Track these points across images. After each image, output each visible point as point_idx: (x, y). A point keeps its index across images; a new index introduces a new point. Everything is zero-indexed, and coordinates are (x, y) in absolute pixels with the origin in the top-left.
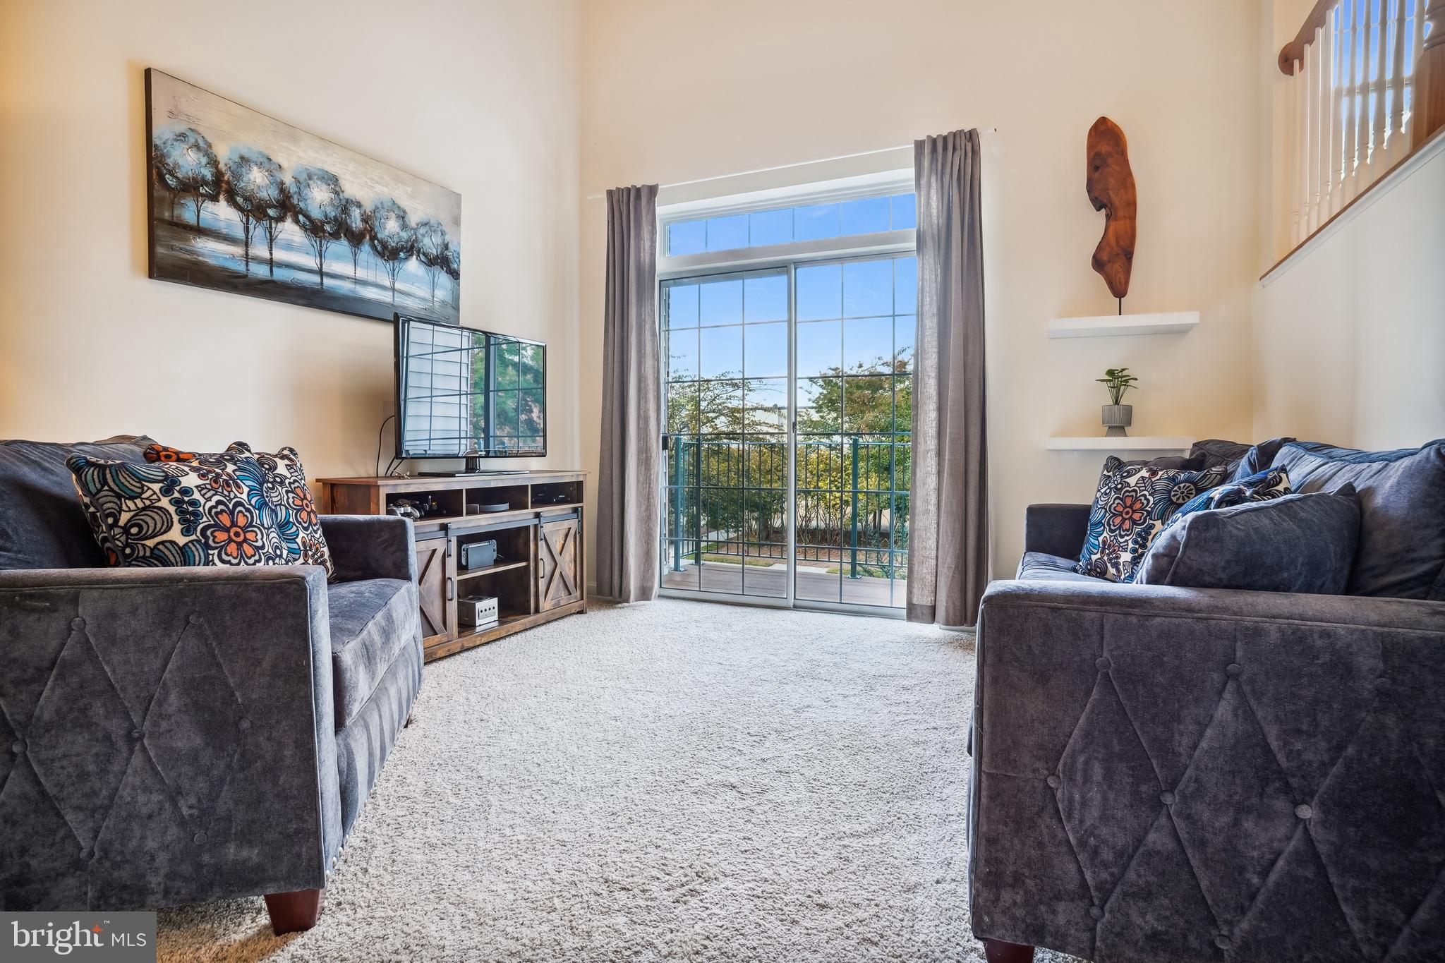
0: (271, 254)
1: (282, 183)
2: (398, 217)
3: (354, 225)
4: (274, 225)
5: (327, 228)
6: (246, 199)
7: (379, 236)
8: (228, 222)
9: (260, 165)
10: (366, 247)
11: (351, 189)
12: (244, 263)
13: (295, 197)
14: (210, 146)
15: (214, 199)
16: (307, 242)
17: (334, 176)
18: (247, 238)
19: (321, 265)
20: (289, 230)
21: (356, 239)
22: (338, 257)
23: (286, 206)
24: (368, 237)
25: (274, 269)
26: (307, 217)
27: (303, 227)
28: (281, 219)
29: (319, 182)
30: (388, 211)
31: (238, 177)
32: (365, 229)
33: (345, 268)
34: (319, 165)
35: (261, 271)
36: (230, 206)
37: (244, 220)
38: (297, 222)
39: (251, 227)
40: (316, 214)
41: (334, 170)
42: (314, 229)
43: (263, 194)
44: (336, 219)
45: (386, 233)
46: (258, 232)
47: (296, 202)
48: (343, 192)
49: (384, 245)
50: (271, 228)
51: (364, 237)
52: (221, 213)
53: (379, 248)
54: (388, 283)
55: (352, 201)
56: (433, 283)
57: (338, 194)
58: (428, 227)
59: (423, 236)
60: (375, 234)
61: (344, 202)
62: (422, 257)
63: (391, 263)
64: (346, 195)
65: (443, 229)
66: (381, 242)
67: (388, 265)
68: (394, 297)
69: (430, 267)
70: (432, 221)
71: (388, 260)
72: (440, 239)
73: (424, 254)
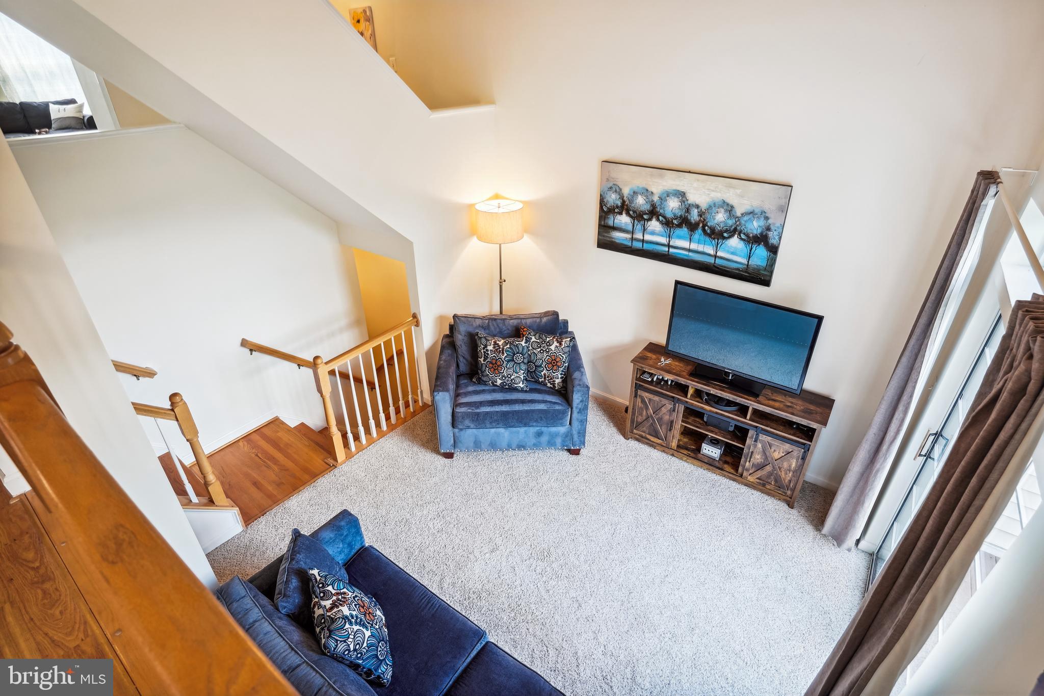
0: (643, 237)
1: (653, 201)
2: (726, 211)
3: (692, 219)
4: (646, 223)
5: (675, 222)
6: (634, 212)
7: (709, 224)
8: (626, 223)
9: (642, 194)
10: (700, 231)
11: (693, 198)
12: (631, 241)
13: (659, 207)
14: (621, 190)
15: (621, 213)
16: (662, 230)
17: (682, 192)
18: (633, 230)
19: (669, 241)
20: (654, 225)
21: (693, 227)
22: (680, 237)
23: (653, 213)
24: (701, 225)
25: (644, 244)
26: (664, 217)
27: (661, 223)
28: (650, 219)
29: (673, 197)
30: (718, 208)
31: (631, 201)
32: (700, 220)
33: (685, 244)
34: (675, 188)
35: (638, 245)
36: (627, 216)
37: (633, 222)
38: (658, 220)
39: (635, 225)
40: (669, 215)
41: (682, 189)
42: (668, 223)
43: (643, 209)
44: (681, 216)
45: (716, 221)
46: (639, 227)
47: (658, 210)
48: (688, 200)
49: (713, 230)
50: (644, 224)
51: (699, 225)
52: (623, 220)
53: (709, 231)
54: (712, 252)
55: (693, 205)
56: (750, 253)
57: (684, 202)
58: (751, 215)
59: (746, 222)
60: (707, 223)
61: (687, 206)
62: (743, 236)
63: (716, 240)
64: (689, 202)
65: (767, 215)
66: (710, 228)
67: (713, 241)
68: (715, 260)
69: (749, 242)
70: (756, 211)
71: (714, 239)
72: (762, 222)
73: (744, 234)
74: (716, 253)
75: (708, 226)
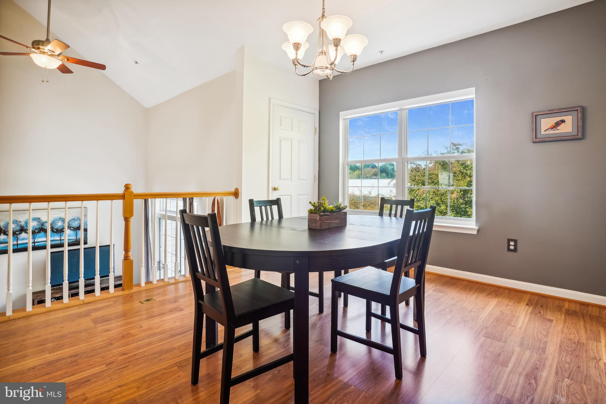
0: (17, 242)
2: (62, 221)
5: (37, 231)
7: (55, 228)
9: (14, 223)
11: (44, 219)
17: (38, 218)
19: (34, 240)
20: (24, 235)
21: (46, 231)
22: (40, 237)
25: (18, 246)
30: (58, 220)
33: (43, 239)
35: (14, 247)
41: (38, 216)
42: (33, 232)
43: (15, 230)
44: (39, 228)
45: (58, 226)
46: (14, 239)
47: (25, 228)
50: (17, 237)
53: (55, 231)
54: (59, 239)
55: (45, 222)
56: (76, 234)
57: (40, 222)
58: (74, 220)
59: (72, 223)
60: (54, 228)
61: (42, 223)
62: (72, 229)
63: (60, 233)
64: (43, 221)
65: (80, 219)
66: (56, 229)
67: (59, 234)
68: (61, 242)
69: (75, 230)
70: (75, 218)
71: (59, 233)
72: (78, 222)
73: (72, 228)
74: (61, 238)
75: (55, 229)
